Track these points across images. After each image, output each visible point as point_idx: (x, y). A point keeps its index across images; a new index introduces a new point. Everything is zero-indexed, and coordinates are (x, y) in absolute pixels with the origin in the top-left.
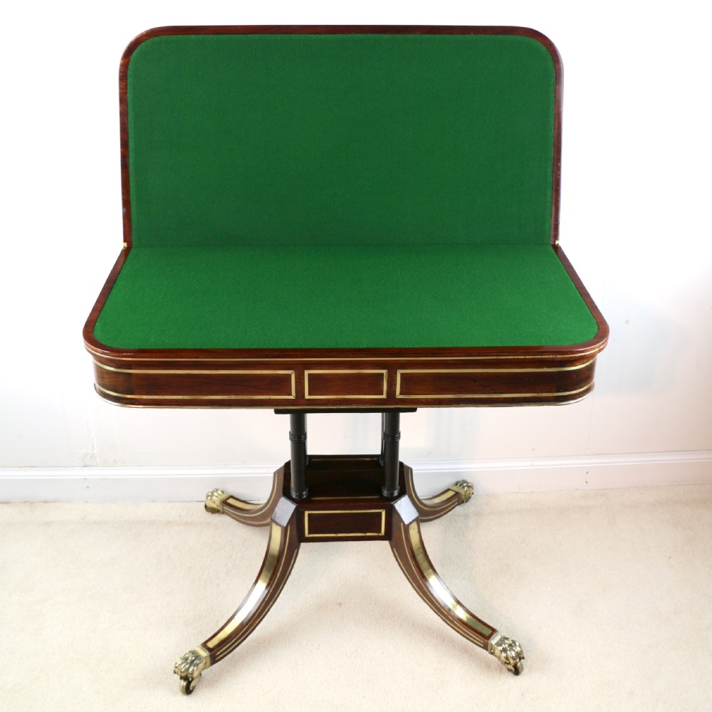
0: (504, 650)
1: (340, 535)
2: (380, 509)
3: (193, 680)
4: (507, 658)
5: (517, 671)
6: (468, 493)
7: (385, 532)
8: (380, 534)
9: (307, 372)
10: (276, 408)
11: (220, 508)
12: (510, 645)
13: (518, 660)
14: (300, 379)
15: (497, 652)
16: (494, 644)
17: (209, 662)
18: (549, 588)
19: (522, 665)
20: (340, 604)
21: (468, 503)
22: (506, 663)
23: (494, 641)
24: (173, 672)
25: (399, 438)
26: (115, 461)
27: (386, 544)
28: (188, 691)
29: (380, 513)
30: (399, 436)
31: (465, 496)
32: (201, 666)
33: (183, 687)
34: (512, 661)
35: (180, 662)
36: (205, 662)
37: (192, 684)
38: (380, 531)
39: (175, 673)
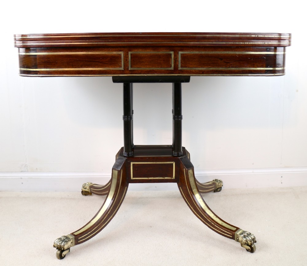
0: (245, 237)
1: (150, 178)
2: (172, 161)
3: (64, 250)
4: (246, 241)
5: (252, 250)
6: (220, 184)
7: (175, 177)
8: (173, 178)
9: (130, 53)
10: (113, 75)
11: (89, 191)
12: (248, 234)
13: (253, 242)
14: (127, 57)
15: (240, 239)
16: (238, 234)
17: (74, 243)
18: (267, 221)
19: (255, 246)
20: (151, 227)
21: (219, 192)
22: (245, 244)
23: (238, 233)
24: (53, 246)
25: (182, 119)
26: (37, 168)
27: (176, 184)
28: (61, 257)
29: (172, 164)
30: (182, 117)
31: (218, 186)
32: (69, 243)
33: (58, 254)
34: (249, 242)
35: (57, 240)
36: (71, 241)
37: (64, 253)
38: (172, 176)
39: (54, 247)
